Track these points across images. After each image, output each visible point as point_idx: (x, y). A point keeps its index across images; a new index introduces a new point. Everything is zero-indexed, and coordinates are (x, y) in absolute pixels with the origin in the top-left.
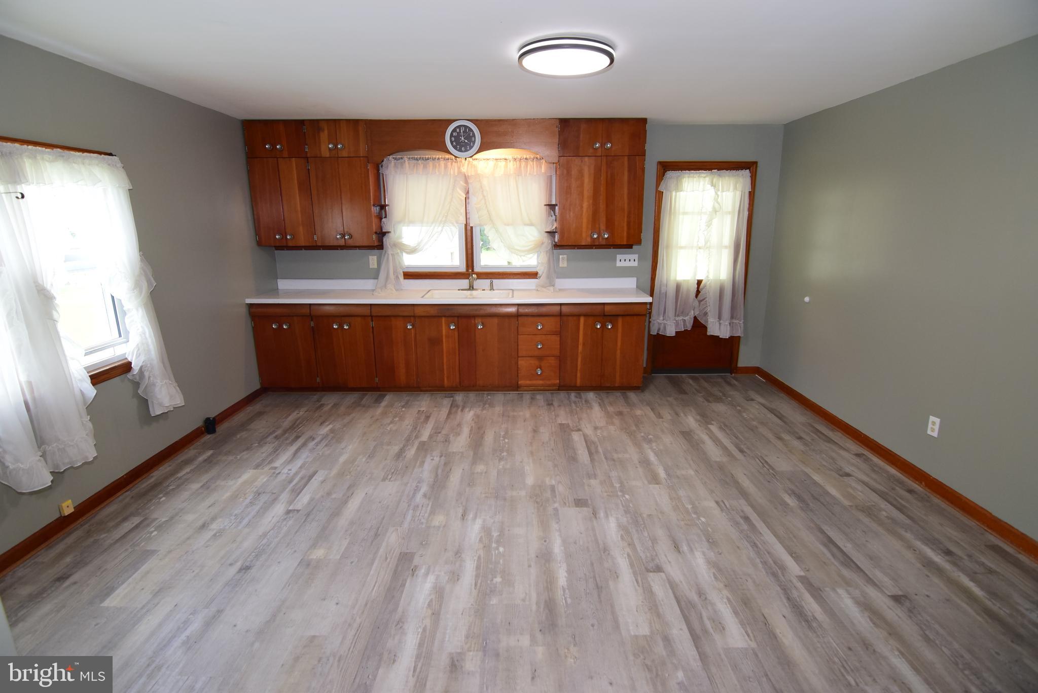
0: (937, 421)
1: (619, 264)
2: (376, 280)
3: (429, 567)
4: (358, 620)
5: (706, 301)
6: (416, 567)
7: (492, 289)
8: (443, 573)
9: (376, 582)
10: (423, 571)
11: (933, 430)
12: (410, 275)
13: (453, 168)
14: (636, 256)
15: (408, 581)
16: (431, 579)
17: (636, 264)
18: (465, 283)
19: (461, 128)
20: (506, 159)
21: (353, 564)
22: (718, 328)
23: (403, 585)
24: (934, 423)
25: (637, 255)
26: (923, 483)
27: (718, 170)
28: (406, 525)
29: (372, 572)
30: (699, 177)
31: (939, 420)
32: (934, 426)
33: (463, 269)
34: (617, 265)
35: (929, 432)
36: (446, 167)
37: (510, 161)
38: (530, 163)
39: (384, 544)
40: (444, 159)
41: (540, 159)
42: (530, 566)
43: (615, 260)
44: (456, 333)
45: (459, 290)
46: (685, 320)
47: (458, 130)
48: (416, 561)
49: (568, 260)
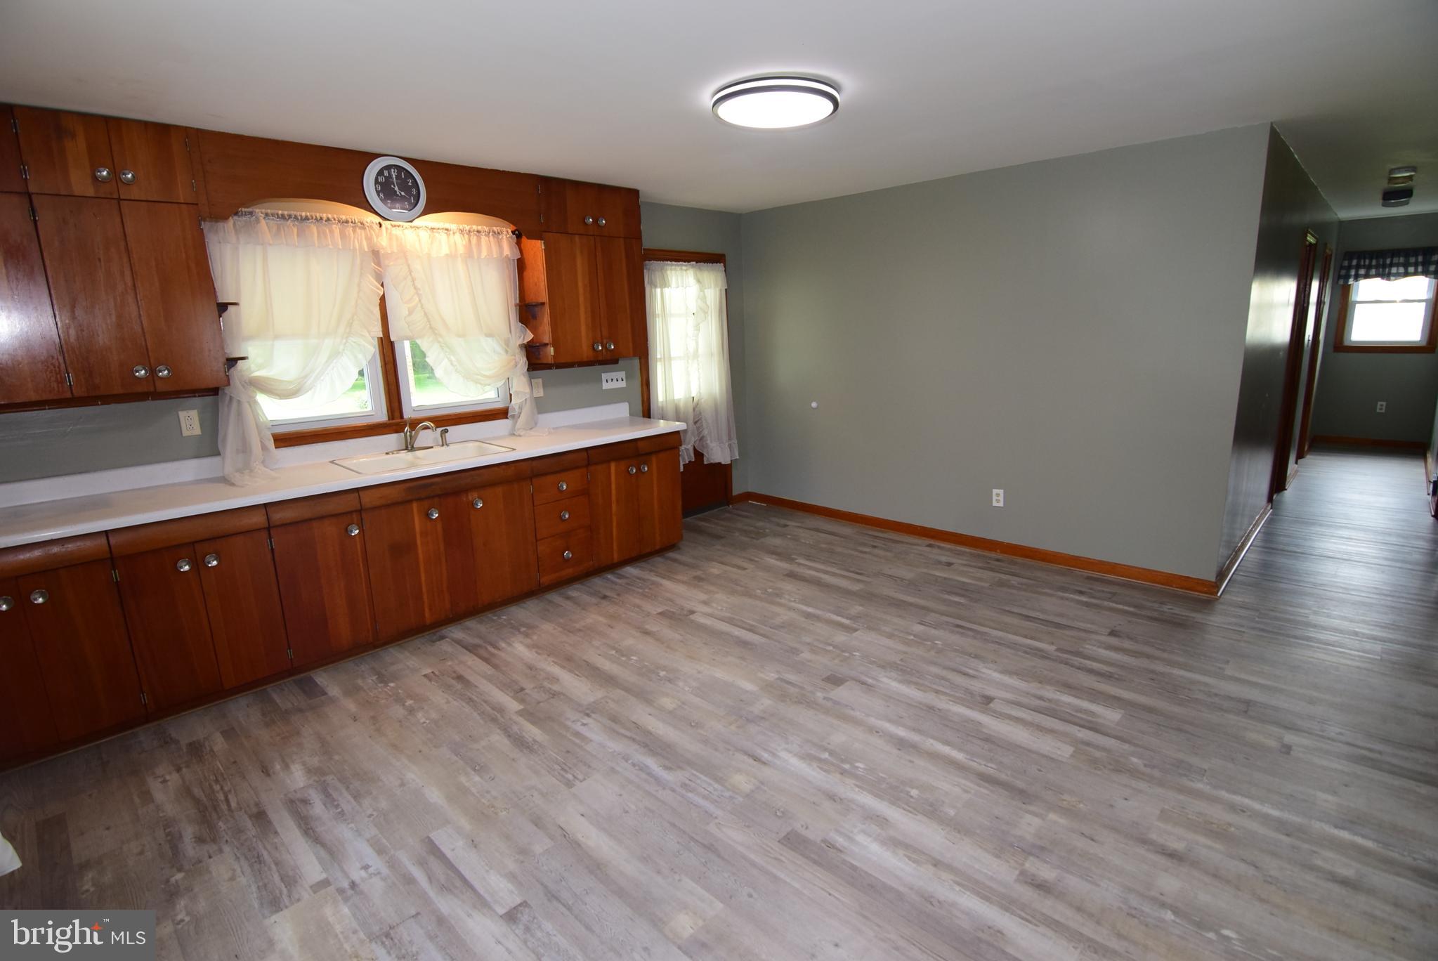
0: (1001, 492)
1: (605, 386)
2: (216, 460)
5: (701, 423)
7: (444, 443)
8: (862, 826)
10: (840, 839)
11: (998, 501)
12: (289, 439)
13: (359, 240)
14: (622, 374)
17: (623, 384)
18: (392, 439)
19: (392, 170)
20: (447, 230)
22: (718, 453)
24: (998, 495)
25: (624, 373)
26: (998, 551)
27: (697, 262)
30: (681, 269)
31: (1002, 491)
32: (998, 498)
33: (382, 416)
34: (604, 388)
35: (995, 504)
36: (343, 235)
37: (454, 233)
38: (484, 239)
40: (339, 221)
41: (498, 233)
42: (911, 762)
43: (600, 380)
44: (439, 526)
45: (387, 454)
46: (688, 449)
47: (386, 173)
49: (544, 386)
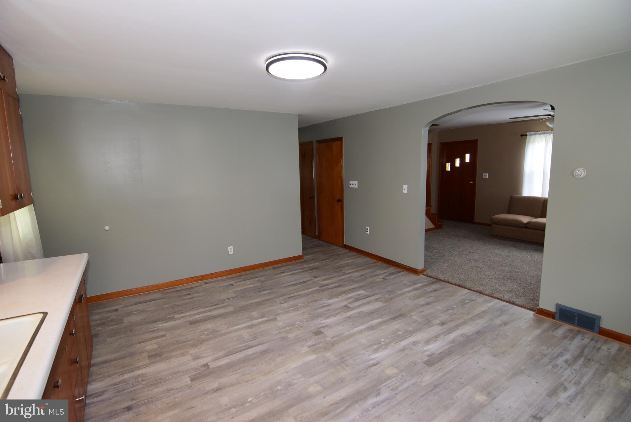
0: (232, 247)
3: (422, 352)
4: (471, 352)
6: (428, 356)
8: (419, 347)
9: (453, 361)
10: (427, 353)
15: (438, 353)
16: (426, 348)
21: (461, 377)
23: (441, 353)
28: (413, 381)
29: (453, 367)
39: (435, 378)
42: (382, 329)
48: (426, 359)
